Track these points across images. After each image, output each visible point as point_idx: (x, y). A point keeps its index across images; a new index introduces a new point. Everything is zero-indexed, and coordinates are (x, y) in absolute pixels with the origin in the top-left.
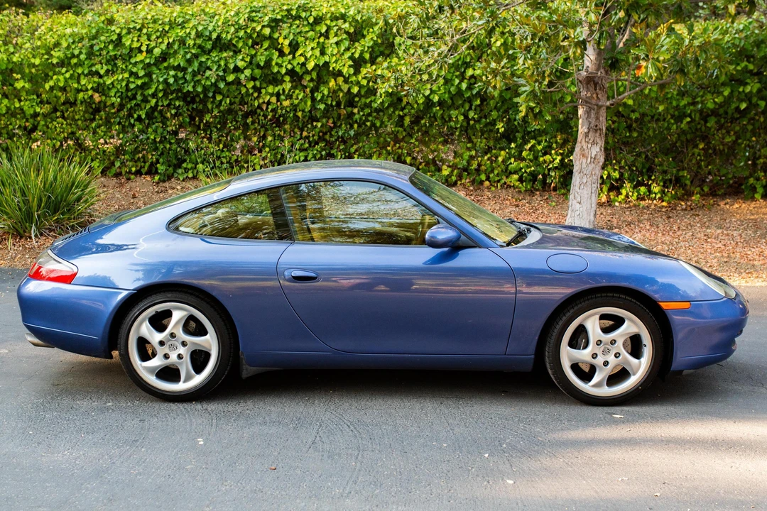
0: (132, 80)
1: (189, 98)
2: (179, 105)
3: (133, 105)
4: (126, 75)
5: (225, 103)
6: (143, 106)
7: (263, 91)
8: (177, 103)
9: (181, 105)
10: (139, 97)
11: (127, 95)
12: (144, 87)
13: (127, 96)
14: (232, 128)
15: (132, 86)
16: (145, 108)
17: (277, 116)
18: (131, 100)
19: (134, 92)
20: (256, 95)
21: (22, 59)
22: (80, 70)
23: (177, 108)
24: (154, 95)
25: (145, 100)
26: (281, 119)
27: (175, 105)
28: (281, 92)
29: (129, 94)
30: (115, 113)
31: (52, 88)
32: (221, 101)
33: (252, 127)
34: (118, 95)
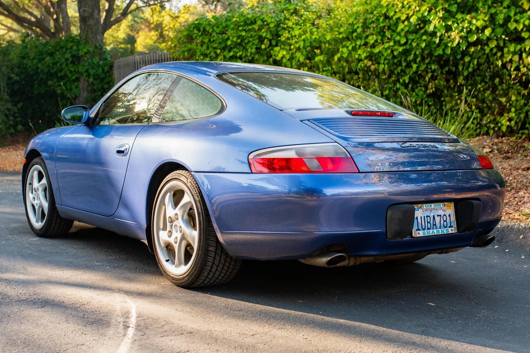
0: (396, 47)
1: (442, 61)
2: (435, 69)
3: (399, 71)
4: (392, 44)
5: (473, 64)
6: (407, 71)
7: (506, 50)
8: (433, 67)
9: (436, 68)
10: (404, 64)
11: (393, 62)
12: (406, 53)
13: (394, 64)
14: (482, 89)
15: (396, 53)
16: (409, 73)
17: (520, 75)
18: (398, 66)
19: (399, 59)
20: (499, 54)
21: (320, 37)
22: (358, 43)
23: (433, 71)
24: (414, 61)
25: (409, 66)
26: (524, 78)
27: (431, 68)
28: (523, 50)
29: (396, 61)
30: (386, 79)
31: (339, 60)
32: (469, 62)
33: (500, 88)
34: (386, 62)
